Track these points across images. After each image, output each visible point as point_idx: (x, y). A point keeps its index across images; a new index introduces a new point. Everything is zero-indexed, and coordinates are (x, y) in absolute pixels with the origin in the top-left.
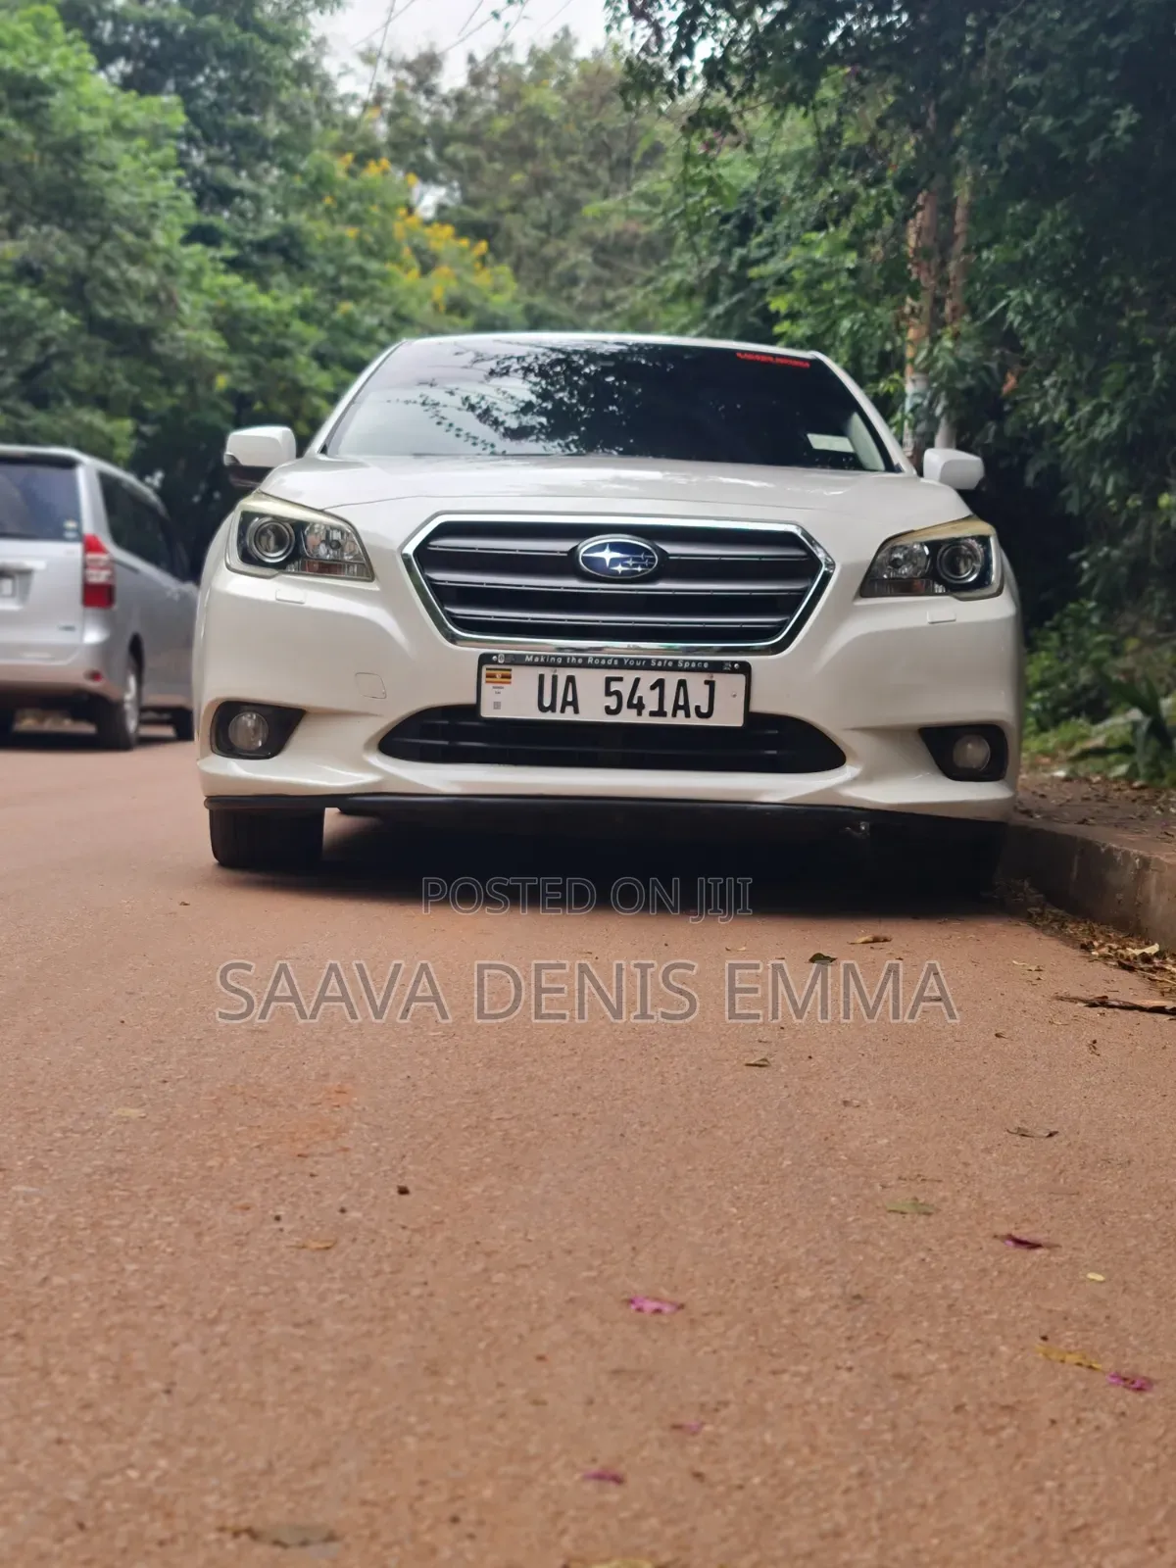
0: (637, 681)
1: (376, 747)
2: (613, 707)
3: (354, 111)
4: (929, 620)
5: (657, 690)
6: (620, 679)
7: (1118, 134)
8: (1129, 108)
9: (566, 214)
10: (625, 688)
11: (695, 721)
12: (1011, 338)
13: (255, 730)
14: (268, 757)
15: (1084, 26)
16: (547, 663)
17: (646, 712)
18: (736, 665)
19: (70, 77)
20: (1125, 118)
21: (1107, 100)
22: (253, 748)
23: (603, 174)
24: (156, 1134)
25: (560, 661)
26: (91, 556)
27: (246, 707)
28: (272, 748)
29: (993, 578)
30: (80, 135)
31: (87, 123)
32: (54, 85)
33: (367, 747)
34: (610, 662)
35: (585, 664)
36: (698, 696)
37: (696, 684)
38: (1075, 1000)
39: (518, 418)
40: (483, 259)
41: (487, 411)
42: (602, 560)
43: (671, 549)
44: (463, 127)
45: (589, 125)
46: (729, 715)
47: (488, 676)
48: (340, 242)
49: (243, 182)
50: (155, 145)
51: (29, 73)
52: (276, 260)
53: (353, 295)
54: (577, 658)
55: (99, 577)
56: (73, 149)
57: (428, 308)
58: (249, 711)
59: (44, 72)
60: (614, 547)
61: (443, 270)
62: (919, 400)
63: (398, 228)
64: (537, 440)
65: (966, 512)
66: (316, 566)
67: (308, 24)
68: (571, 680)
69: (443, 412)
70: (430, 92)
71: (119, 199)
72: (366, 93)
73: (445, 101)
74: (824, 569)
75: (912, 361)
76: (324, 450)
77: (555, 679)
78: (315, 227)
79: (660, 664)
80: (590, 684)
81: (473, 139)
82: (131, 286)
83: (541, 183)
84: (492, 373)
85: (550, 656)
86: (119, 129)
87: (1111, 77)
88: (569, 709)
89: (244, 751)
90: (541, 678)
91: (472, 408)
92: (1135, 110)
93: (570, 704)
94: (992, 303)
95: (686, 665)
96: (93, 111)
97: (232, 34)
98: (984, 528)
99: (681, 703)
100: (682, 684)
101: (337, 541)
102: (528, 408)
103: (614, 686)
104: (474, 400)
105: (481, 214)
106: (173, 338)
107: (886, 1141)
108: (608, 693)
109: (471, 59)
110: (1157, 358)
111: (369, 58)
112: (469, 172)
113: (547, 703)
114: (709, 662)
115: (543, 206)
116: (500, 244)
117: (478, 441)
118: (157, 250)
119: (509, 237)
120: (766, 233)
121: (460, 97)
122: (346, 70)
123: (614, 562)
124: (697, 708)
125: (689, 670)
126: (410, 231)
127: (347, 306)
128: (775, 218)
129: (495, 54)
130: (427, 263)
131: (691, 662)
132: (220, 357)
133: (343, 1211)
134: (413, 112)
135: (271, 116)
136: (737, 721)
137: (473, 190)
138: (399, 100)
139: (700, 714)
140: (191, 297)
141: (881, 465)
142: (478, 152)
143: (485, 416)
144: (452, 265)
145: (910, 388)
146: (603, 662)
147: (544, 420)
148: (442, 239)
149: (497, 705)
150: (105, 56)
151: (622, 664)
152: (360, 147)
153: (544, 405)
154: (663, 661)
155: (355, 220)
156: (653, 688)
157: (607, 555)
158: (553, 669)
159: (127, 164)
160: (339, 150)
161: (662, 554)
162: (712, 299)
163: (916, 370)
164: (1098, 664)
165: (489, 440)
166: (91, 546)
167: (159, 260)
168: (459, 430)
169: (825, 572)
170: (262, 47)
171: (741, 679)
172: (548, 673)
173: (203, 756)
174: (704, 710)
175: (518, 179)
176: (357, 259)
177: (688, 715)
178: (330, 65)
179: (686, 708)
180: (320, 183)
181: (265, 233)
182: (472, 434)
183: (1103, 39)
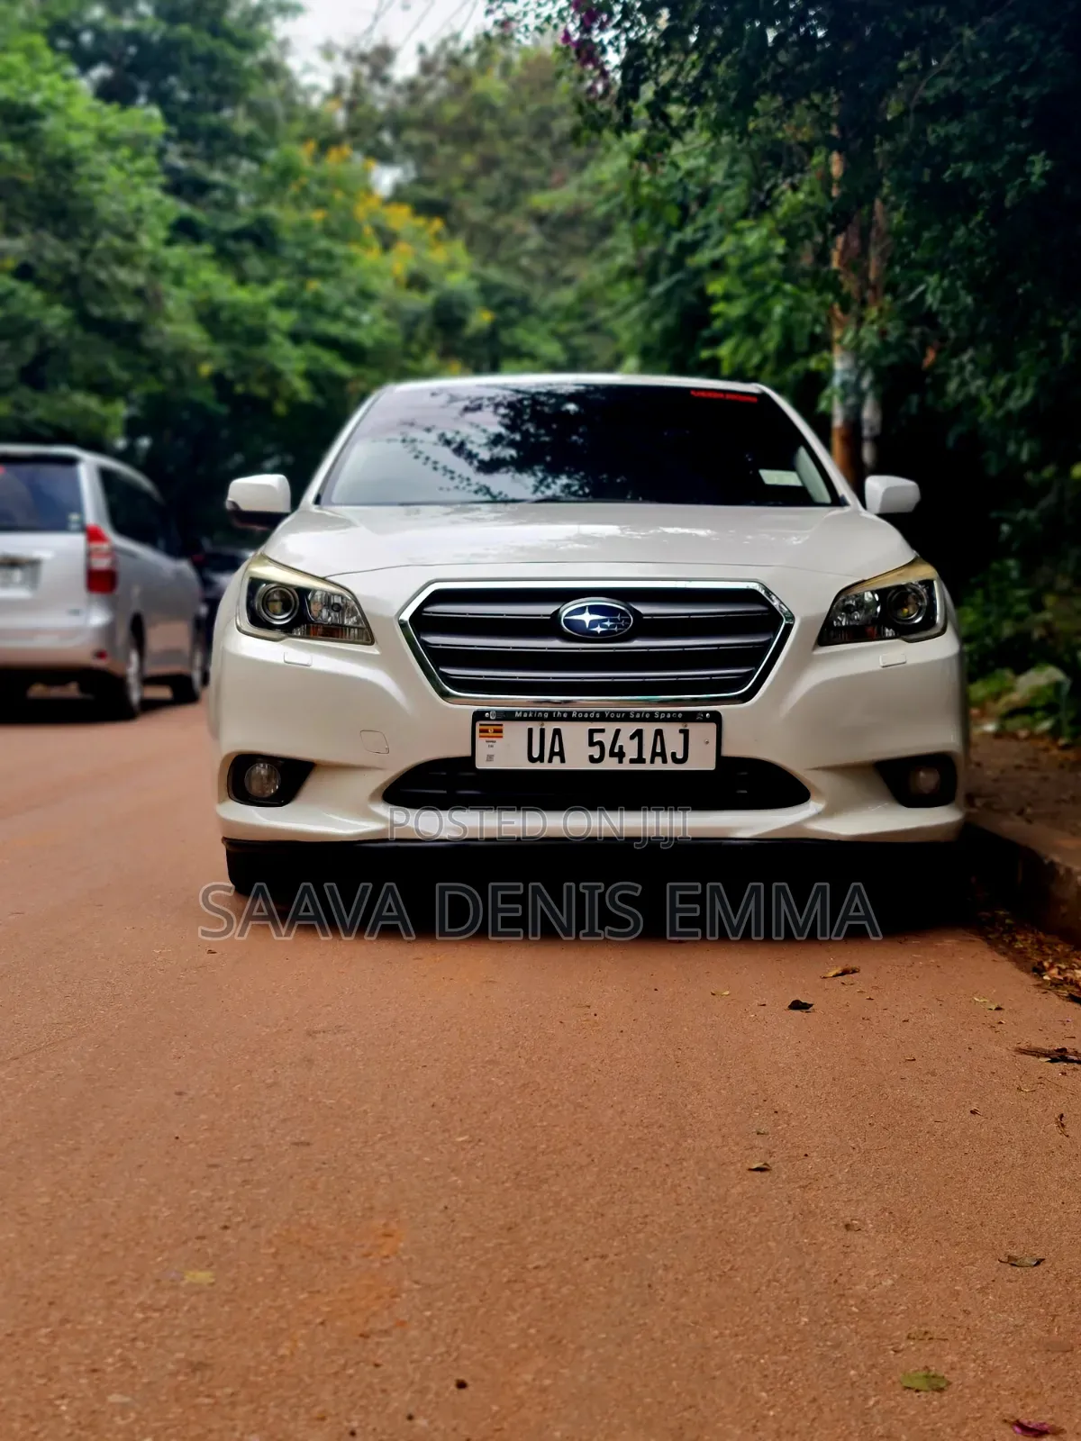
0: (618, 732)
1: (380, 798)
2: (597, 756)
3: (316, 100)
4: (882, 665)
5: (636, 739)
6: (602, 731)
7: (1034, 179)
8: (1043, 154)
9: (513, 191)
10: (607, 739)
11: (671, 766)
12: (930, 318)
13: (269, 778)
14: (281, 805)
15: (998, 79)
16: (534, 717)
17: (626, 760)
18: (707, 715)
19: (60, 100)
20: (1039, 166)
21: (1022, 147)
22: (266, 796)
23: (545, 153)
24: (227, 1309)
25: (546, 716)
26: (95, 545)
27: (259, 759)
28: (284, 796)
29: (938, 618)
30: (70, 152)
31: (76, 140)
32: (45, 110)
33: (373, 797)
34: (592, 715)
35: (570, 718)
36: (674, 743)
37: (672, 732)
38: (1037, 1053)
39: (490, 449)
40: (438, 236)
41: (462, 444)
42: (583, 622)
43: (644, 609)
44: (416, 113)
45: (533, 107)
46: (702, 760)
47: (481, 731)
48: (306, 226)
49: (217, 176)
50: (137, 154)
51: (22, 101)
52: (247, 246)
53: (322, 275)
54: (562, 712)
55: (102, 564)
56: (67, 164)
57: (389, 283)
58: (261, 762)
59: (36, 99)
60: (593, 610)
61: (402, 248)
62: (847, 376)
63: (361, 211)
64: (507, 472)
65: (910, 555)
66: (320, 630)
67: (272, 28)
68: (557, 732)
69: (420, 447)
70: (385, 81)
71: (108, 208)
72: (327, 85)
73: (399, 89)
74: (785, 622)
75: (840, 341)
76: (318, 501)
77: (542, 732)
78: (283, 215)
79: (638, 716)
80: (575, 735)
81: (426, 124)
82: (122, 287)
83: (489, 164)
84: (467, 409)
85: (538, 712)
86: (106, 141)
87: (1024, 124)
88: (556, 759)
89: (257, 798)
90: (530, 731)
91: (448, 443)
92: (1047, 157)
93: (557, 754)
94: (912, 288)
95: (662, 716)
96: (80, 128)
97: (204, 42)
98: (927, 571)
99: (658, 750)
100: (659, 733)
101: (338, 604)
102: (497, 440)
103: (597, 737)
104: (449, 436)
105: (434, 194)
106: (160, 333)
107: (890, 1282)
108: (592, 744)
109: (422, 50)
110: (1065, 337)
111: (328, 52)
112: (424, 155)
113: (536, 754)
114: (683, 712)
115: (491, 184)
116: (453, 218)
117: (456, 475)
118: (142, 252)
119: (460, 214)
120: (701, 221)
121: (411, 86)
122: (308, 68)
123: (593, 623)
124: (674, 754)
125: (665, 720)
126: (372, 214)
127: (314, 285)
128: (709, 205)
129: (444, 44)
130: (388, 240)
131: (666, 713)
132: (203, 348)
133: (410, 1418)
134: (370, 101)
135: (241, 111)
136: (710, 765)
137: (428, 171)
138: (356, 89)
139: (676, 760)
140: (175, 291)
141: (827, 499)
142: (431, 137)
143: (460, 449)
144: (411, 241)
145: (839, 366)
146: (586, 716)
147: (513, 452)
148: (400, 218)
149: (490, 758)
150: (85, 61)
151: (603, 717)
152: (323, 135)
153: (512, 436)
154: (641, 713)
155: (321, 204)
156: (632, 737)
157: (587, 618)
158: (540, 723)
159: (115, 176)
160: (303, 139)
161: (636, 613)
162: (652, 279)
163: (844, 349)
164: (1020, 618)
165: (465, 475)
166: (94, 535)
167: (145, 261)
168: (435, 463)
169: (786, 625)
170: (231, 52)
171: (712, 727)
172: (536, 726)
173: (221, 801)
174: (680, 756)
175: (468, 161)
176: (323, 243)
177: (665, 761)
178: (293, 63)
179: (663, 754)
180: (287, 173)
181: (240, 222)
182: (450, 468)
183: (1015, 90)
